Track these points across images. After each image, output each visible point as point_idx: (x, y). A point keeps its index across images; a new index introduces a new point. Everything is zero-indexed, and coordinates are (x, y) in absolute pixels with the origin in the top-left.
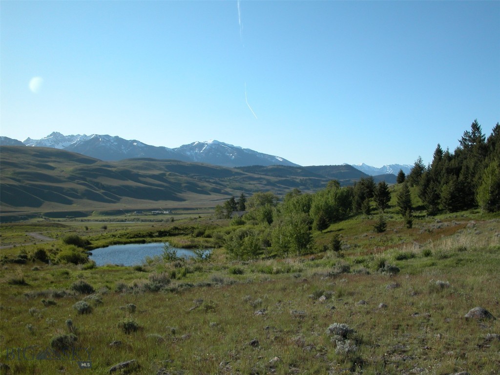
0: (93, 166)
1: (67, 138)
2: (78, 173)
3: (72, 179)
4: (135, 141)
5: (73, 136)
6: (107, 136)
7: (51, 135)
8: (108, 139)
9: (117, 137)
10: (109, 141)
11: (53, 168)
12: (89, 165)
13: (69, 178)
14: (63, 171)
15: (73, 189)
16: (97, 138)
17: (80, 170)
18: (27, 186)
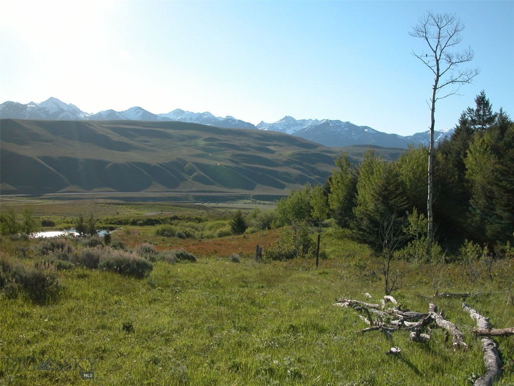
0: (313, 151)
1: (299, 122)
2: (295, 158)
3: (288, 163)
4: (366, 127)
5: (304, 121)
6: (338, 121)
7: (283, 119)
8: (338, 124)
9: (348, 123)
10: (340, 126)
11: (272, 152)
12: (309, 150)
13: (285, 162)
14: (282, 155)
15: (286, 173)
16: (327, 123)
17: (298, 154)
18: (243, 168)
